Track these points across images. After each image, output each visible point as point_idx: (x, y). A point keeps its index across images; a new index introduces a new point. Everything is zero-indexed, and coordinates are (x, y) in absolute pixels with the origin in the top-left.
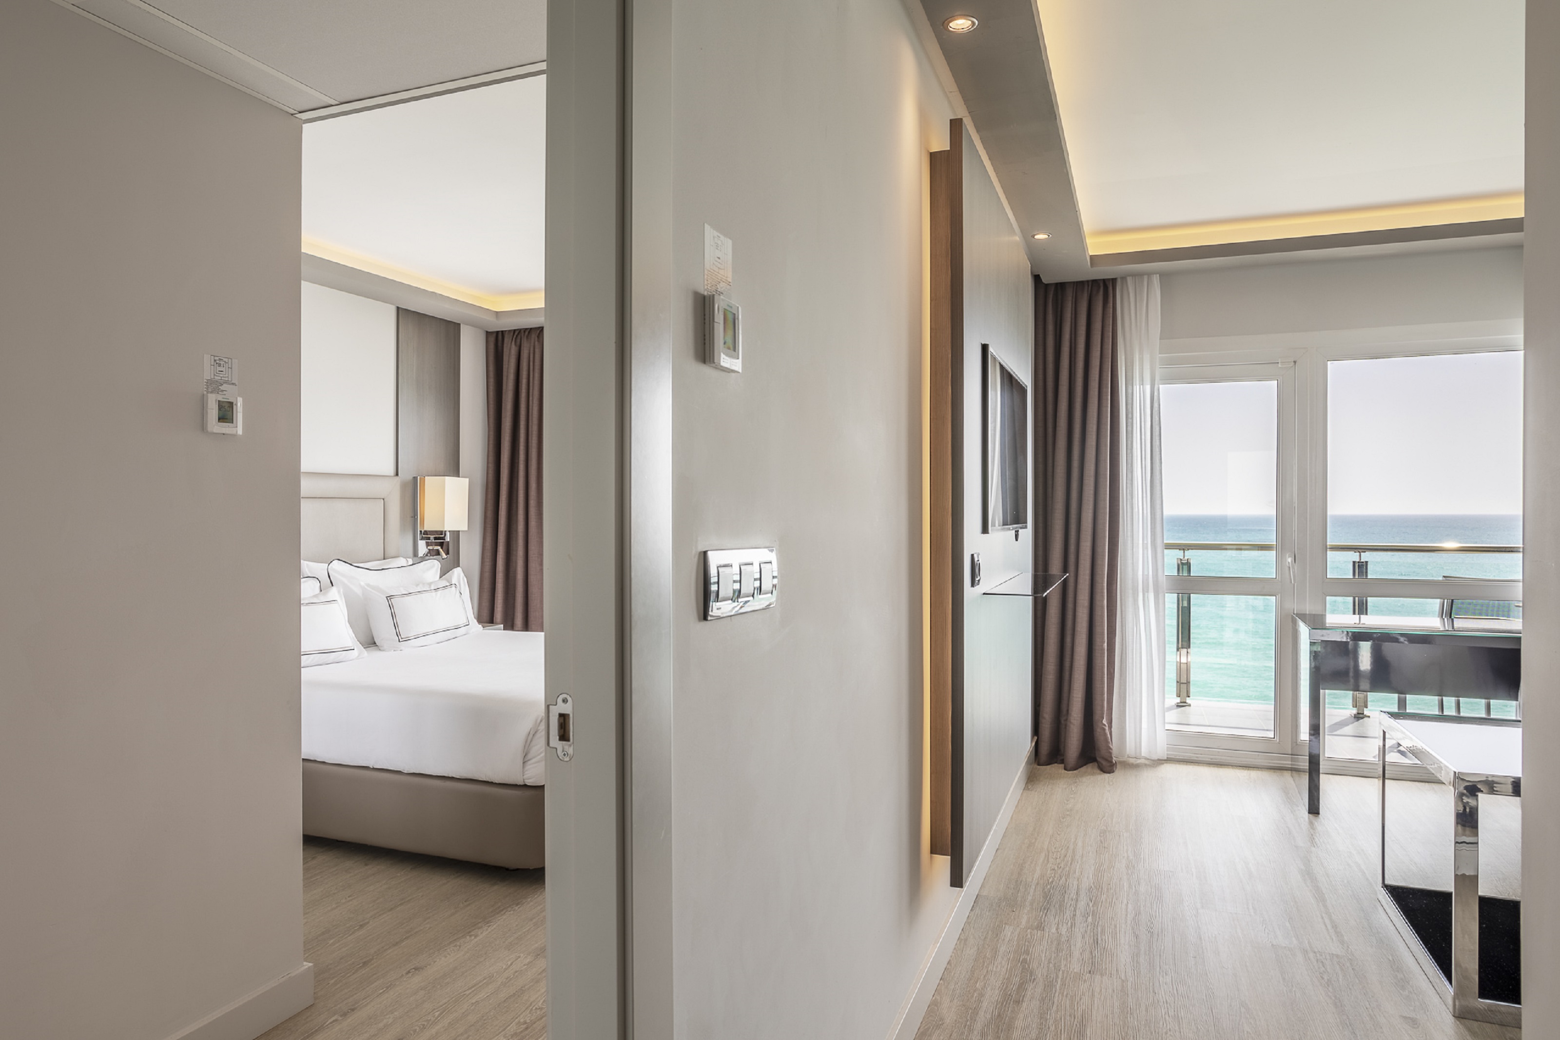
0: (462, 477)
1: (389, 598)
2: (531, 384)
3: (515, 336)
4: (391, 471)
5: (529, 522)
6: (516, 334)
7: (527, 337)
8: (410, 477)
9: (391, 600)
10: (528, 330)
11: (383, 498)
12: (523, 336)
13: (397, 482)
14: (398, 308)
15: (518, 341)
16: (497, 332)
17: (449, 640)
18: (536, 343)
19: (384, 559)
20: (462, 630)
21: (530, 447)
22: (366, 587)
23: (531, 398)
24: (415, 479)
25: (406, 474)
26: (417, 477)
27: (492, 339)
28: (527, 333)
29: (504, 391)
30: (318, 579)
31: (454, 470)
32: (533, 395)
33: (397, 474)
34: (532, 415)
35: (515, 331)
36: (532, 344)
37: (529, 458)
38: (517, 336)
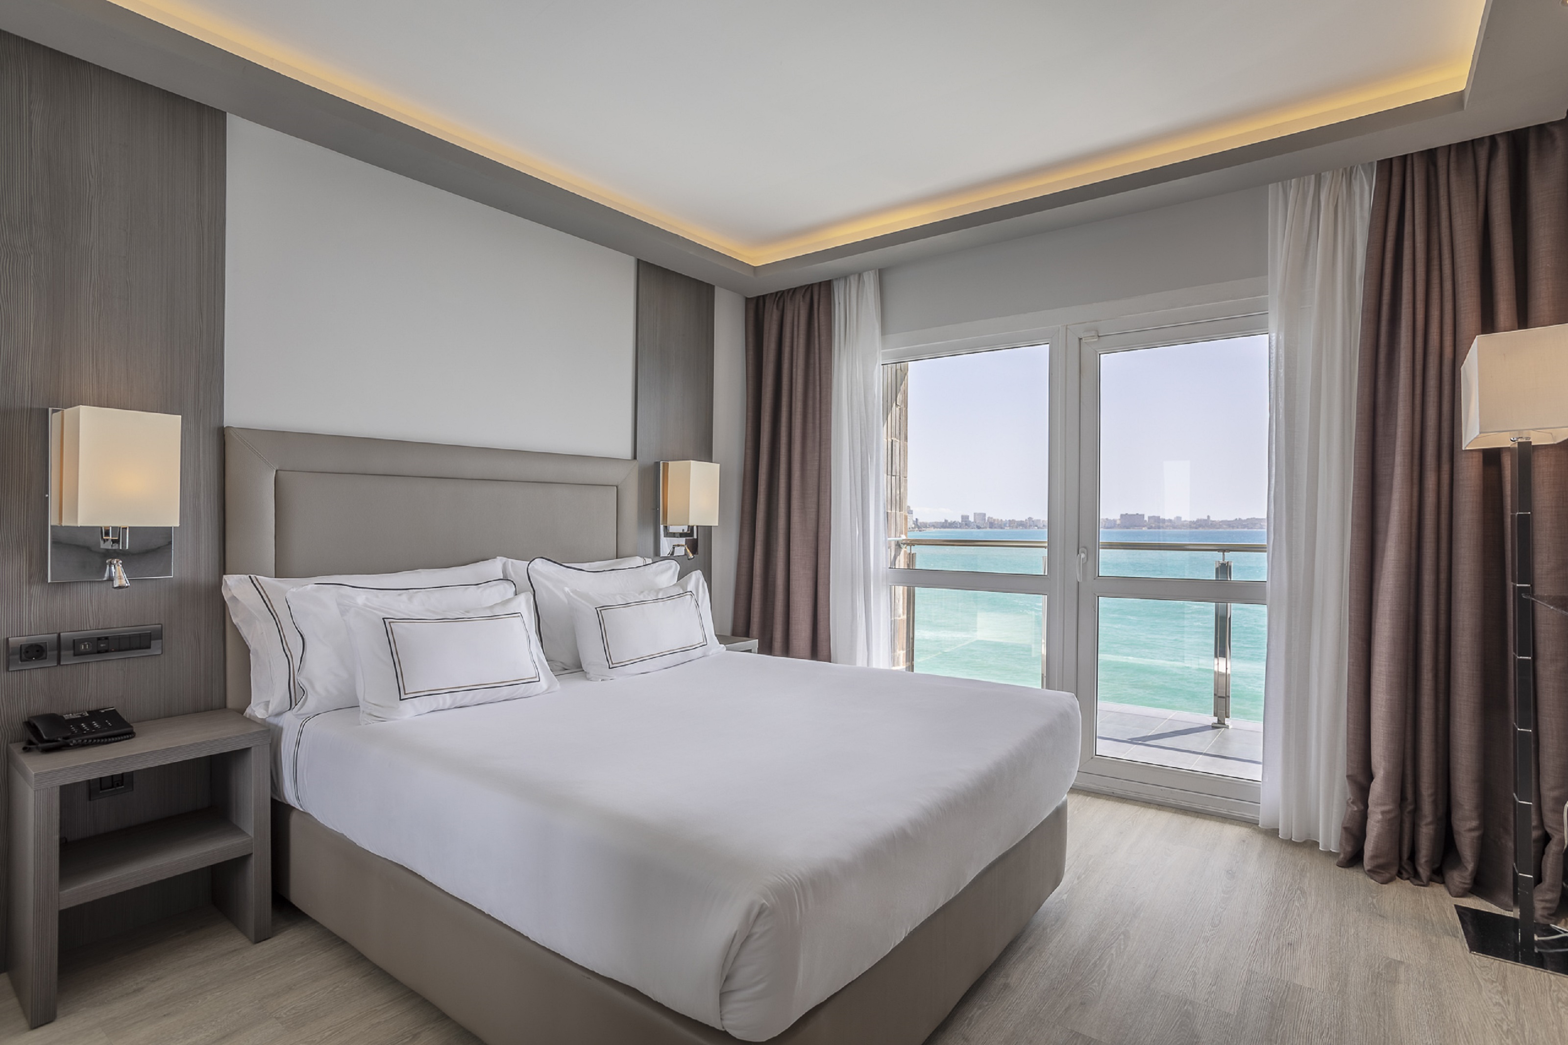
0: (714, 462)
1: (601, 610)
2: (795, 353)
3: (777, 299)
4: (627, 453)
5: (792, 517)
6: (779, 295)
7: (791, 299)
8: (651, 461)
9: (601, 612)
10: (792, 291)
11: (616, 484)
12: (786, 298)
13: (635, 466)
14: (639, 262)
15: (781, 304)
16: (758, 297)
17: (678, 665)
18: (801, 303)
19: (617, 558)
20: (699, 652)
21: (793, 428)
22: (571, 594)
23: (794, 370)
24: (658, 464)
25: (647, 457)
26: (659, 462)
27: (752, 306)
28: (791, 293)
29: (764, 364)
30: (512, 582)
31: (706, 453)
32: (797, 366)
33: (635, 458)
34: (796, 389)
35: (777, 293)
36: (797, 306)
37: (793, 441)
38: (779, 298)
